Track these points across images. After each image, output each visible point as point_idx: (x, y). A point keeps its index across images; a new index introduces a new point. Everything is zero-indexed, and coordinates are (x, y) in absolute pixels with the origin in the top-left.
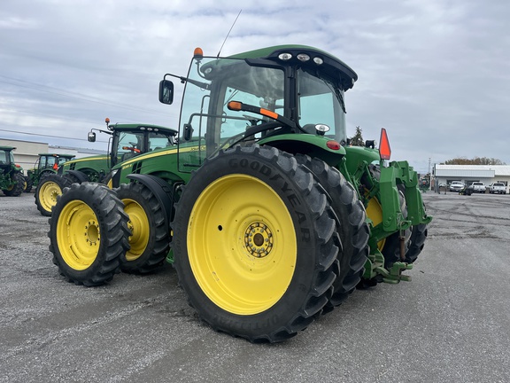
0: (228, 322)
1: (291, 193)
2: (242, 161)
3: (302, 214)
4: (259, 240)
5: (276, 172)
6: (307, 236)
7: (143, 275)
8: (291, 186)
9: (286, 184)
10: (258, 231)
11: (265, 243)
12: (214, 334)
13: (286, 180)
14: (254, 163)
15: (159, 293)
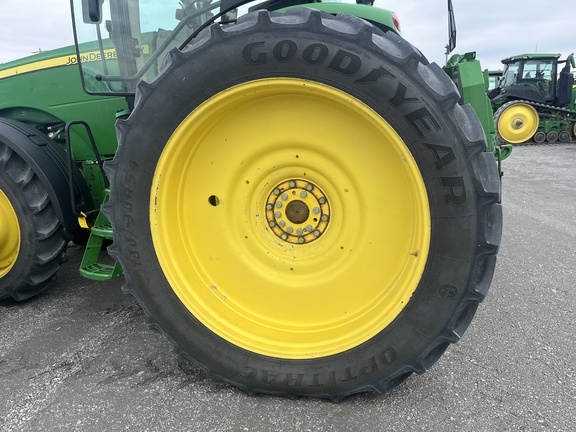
0: (283, 378)
1: (417, 106)
2: (279, 47)
3: (443, 149)
4: (297, 212)
5: (371, 63)
6: (457, 192)
7: (22, 304)
8: (413, 91)
9: (402, 89)
10: (295, 195)
11: (312, 216)
12: (252, 404)
13: (400, 77)
14: (311, 48)
15: (77, 334)
